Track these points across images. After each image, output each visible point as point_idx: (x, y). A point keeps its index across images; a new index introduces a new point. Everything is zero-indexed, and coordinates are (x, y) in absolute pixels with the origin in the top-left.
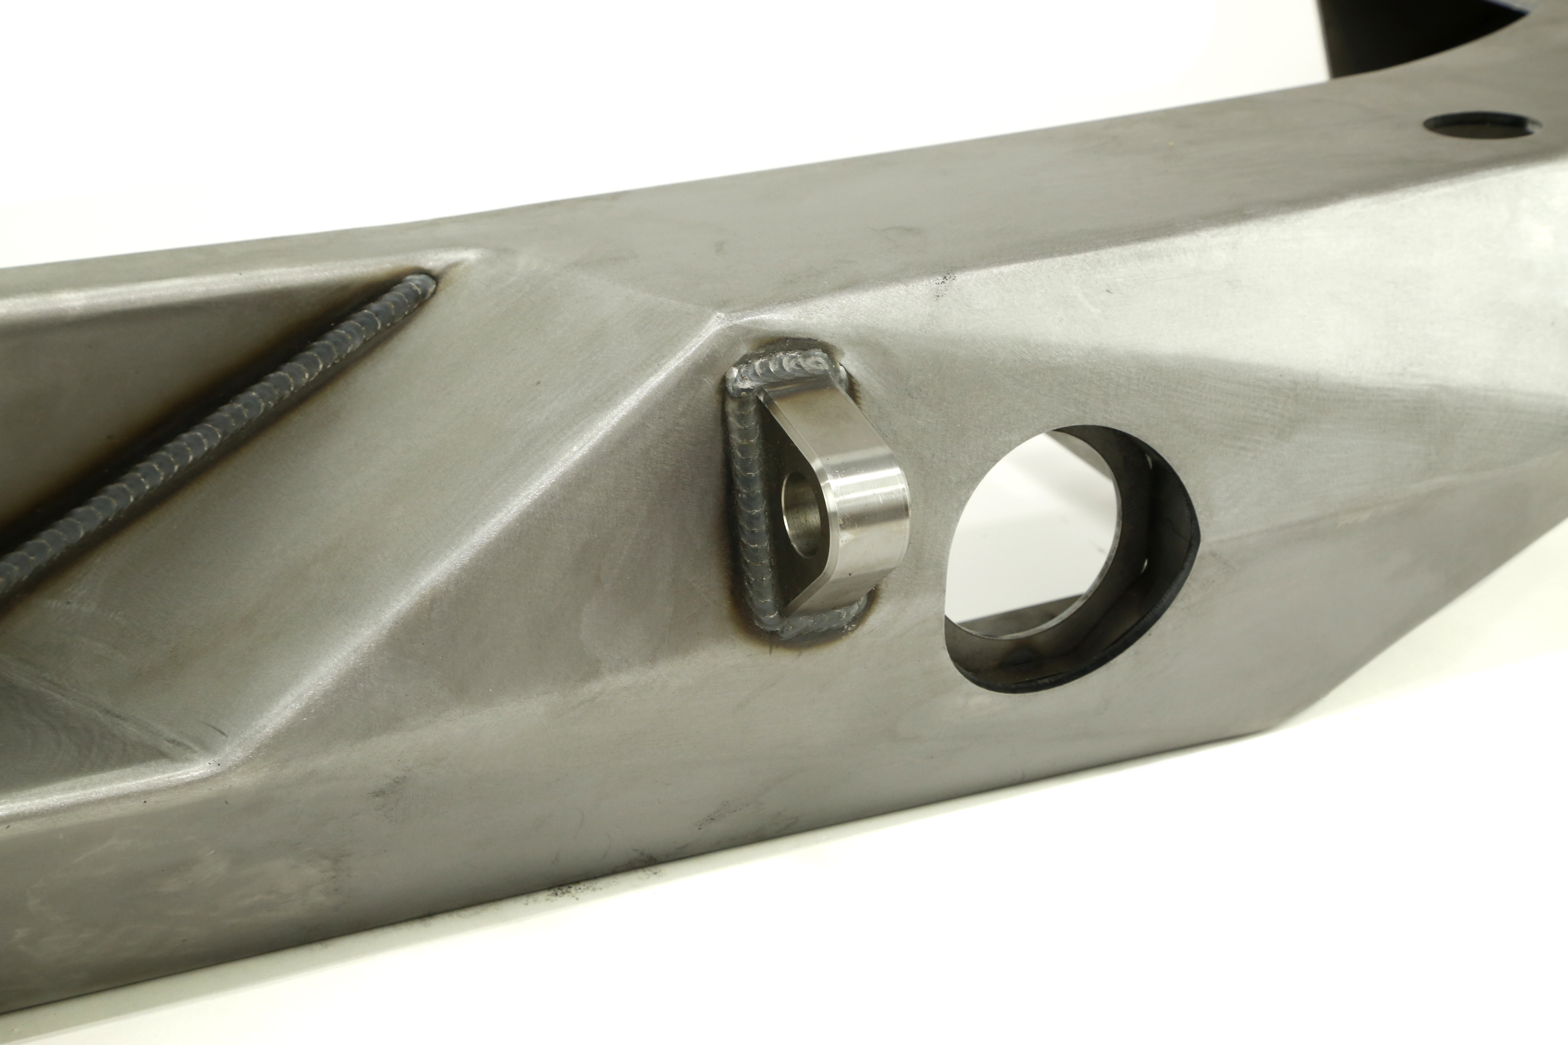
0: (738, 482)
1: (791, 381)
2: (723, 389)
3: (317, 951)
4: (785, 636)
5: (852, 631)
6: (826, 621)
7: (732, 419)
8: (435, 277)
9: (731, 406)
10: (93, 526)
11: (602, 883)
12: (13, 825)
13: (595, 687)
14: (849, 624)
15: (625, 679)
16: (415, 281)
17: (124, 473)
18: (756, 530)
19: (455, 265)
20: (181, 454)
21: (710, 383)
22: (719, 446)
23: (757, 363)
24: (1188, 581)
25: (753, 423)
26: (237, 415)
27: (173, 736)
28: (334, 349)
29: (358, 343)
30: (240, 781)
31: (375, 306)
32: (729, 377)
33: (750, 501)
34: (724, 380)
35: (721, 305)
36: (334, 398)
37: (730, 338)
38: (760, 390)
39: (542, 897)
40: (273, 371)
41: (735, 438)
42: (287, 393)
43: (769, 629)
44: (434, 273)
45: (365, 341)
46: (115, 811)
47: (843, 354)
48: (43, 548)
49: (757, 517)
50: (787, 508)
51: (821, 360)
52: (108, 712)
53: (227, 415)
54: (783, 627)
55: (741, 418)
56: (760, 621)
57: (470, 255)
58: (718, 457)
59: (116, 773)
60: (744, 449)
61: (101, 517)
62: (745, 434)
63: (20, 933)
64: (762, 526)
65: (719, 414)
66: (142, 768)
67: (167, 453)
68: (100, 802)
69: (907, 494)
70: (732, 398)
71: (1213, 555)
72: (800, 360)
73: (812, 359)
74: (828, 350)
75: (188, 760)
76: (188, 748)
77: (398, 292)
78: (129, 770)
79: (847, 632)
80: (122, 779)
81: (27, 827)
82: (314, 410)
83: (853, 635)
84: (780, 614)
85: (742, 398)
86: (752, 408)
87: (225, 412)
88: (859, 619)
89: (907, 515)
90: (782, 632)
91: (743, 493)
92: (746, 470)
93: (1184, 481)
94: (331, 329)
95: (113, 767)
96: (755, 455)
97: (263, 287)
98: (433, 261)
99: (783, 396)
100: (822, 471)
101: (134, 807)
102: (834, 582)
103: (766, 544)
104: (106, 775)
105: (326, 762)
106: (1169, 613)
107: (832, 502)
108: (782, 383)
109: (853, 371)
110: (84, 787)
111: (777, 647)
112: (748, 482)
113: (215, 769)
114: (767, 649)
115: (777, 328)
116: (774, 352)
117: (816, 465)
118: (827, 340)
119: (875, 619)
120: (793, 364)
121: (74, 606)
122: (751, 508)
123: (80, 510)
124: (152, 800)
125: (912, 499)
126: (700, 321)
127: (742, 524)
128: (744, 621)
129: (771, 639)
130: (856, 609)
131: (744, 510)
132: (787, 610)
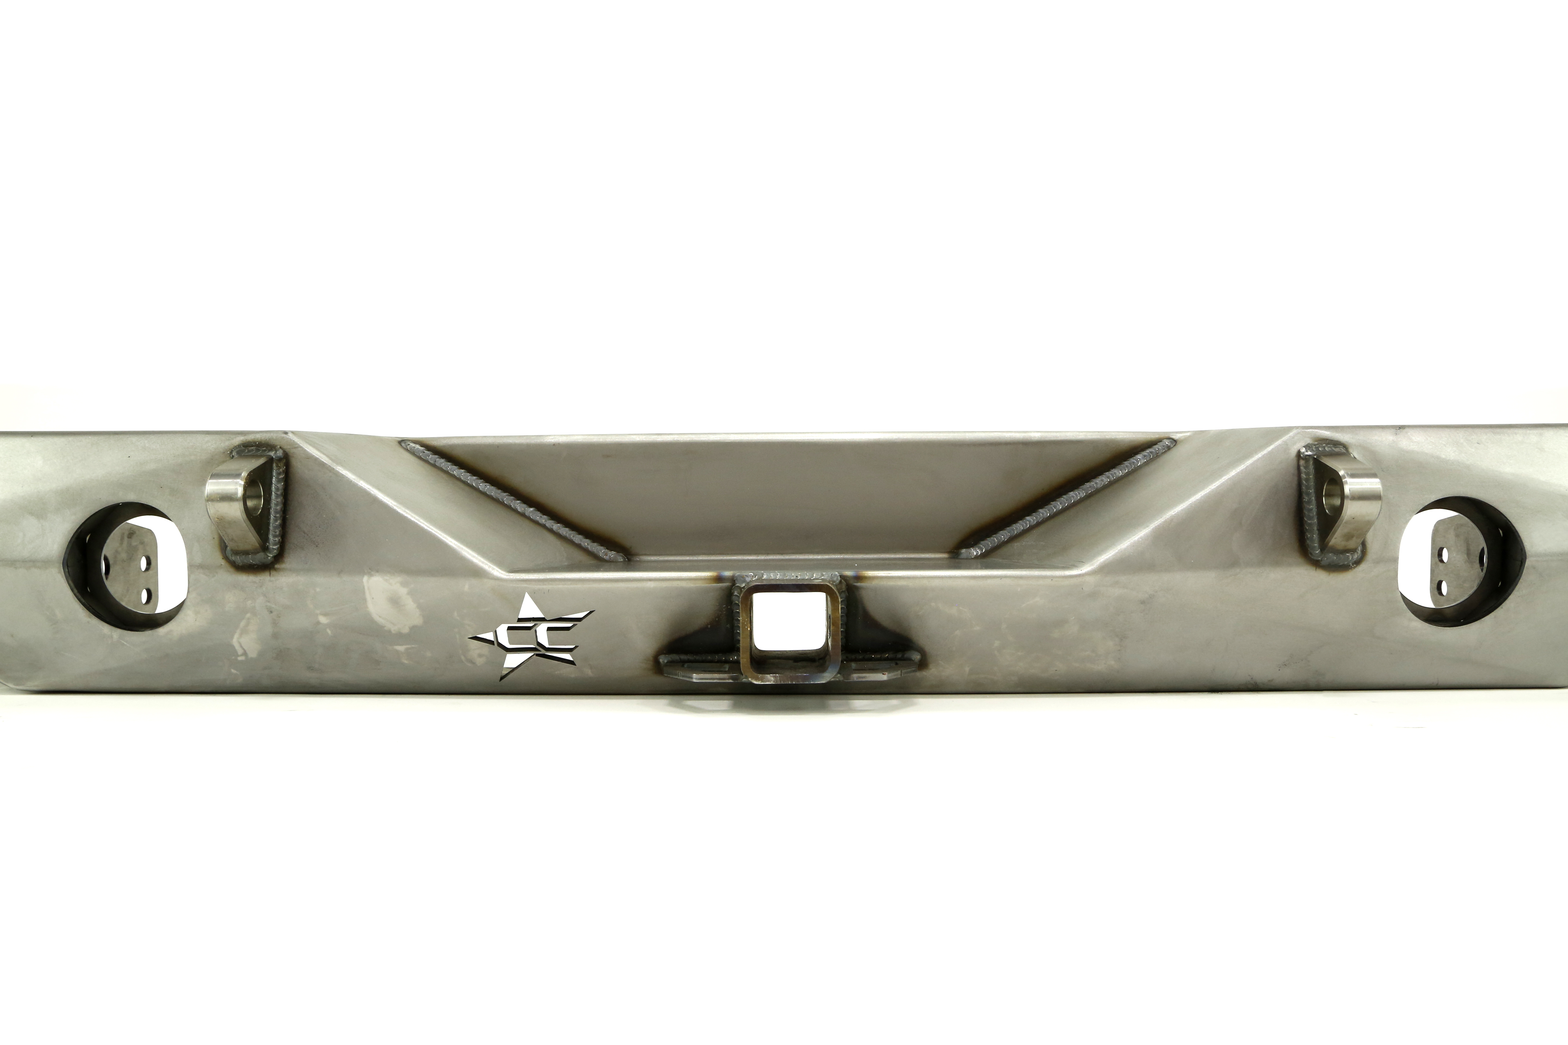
0: (1304, 495)
1: (1328, 453)
2: (1299, 455)
4: (1323, 563)
5: (1354, 568)
6: (1339, 559)
7: (1302, 468)
8: (1175, 442)
9: (1302, 462)
12: (1003, 580)
14: (1353, 564)
15: (1249, 569)
16: (1167, 442)
18: (1311, 515)
19: (1185, 437)
20: (1069, 500)
21: (1294, 453)
22: (1296, 478)
23: (1313, 448)
24: (1521, 580)
25: (1311, 469)
26: (1092, 486)
28: (1133, 464)
29: (1143, 462)
30: (1090, 580)
31: (1150, 449)
32: (1300, 450)
33: (1311, 501)
34: (1297, 451)
37: (1301, 436)
38: (1314, 455)
40: (1107, 471)
41: (1303, 476)
42: (1113, 478)
43: (1315, 558)
44: (1175, 438)
45: (1146, 461)
46: (1040, 582)
47: (1352, 449)
48: (1013, 530)
49: (1311, 510)
50: (1326, 495)
51: (1342, 449)
54: (1322, 558)
55: (1306, 468)
56: (1311, 554)
58: (1295, 483)
59: (1042, 570)
60: (1307, 480)
62: (1307, 474)
65: (1297, 465)
66: (1052, 570)
67: (1062, 499)
69: (1381, 489)
70: (1303, 459)
71: (1534, 568)
72: (1333, 448)
73: (1338, 448)
74: (1345, 446)
76: (1069, 567)
77: (1160, 444)
79: (1351, 568)
82: (1123, 482)
83: (1353, 571)
84: (1321, 550)
85: (1307, 458)
86: (1311, 462)
87: (1087, 485)
88: (1358, 562)
89: (1380, 498)
90: (1322, 560)
91: (1306, 499)
92: (1308, 489)
93: (1517, 531)
94: (1133, 456)
96: (1313, 479)
97: (1107, 438)
100: (1344, 477)
101: (1048, 582)
106: (1511, 597)
107: (1347, 489)
108: (1324, 453)
109: (1357, 456)
111: (1319, 568)
112: (1308, 494)
113: (1081, 573)
114: (1315, 568)
116: (1321, 444)
117: (1341, 474)
118: (1345, 443)
119: (1365, 565)
120: (1329, 449)
121: (1024, 543)
122: (1310, 505)
125: (1383, 490)
127: (1306, 512)
128: (1304, 551)
129: (1316, 564)
130: (1356, 556)
131: (1306, 506)
132: (1324, 547)
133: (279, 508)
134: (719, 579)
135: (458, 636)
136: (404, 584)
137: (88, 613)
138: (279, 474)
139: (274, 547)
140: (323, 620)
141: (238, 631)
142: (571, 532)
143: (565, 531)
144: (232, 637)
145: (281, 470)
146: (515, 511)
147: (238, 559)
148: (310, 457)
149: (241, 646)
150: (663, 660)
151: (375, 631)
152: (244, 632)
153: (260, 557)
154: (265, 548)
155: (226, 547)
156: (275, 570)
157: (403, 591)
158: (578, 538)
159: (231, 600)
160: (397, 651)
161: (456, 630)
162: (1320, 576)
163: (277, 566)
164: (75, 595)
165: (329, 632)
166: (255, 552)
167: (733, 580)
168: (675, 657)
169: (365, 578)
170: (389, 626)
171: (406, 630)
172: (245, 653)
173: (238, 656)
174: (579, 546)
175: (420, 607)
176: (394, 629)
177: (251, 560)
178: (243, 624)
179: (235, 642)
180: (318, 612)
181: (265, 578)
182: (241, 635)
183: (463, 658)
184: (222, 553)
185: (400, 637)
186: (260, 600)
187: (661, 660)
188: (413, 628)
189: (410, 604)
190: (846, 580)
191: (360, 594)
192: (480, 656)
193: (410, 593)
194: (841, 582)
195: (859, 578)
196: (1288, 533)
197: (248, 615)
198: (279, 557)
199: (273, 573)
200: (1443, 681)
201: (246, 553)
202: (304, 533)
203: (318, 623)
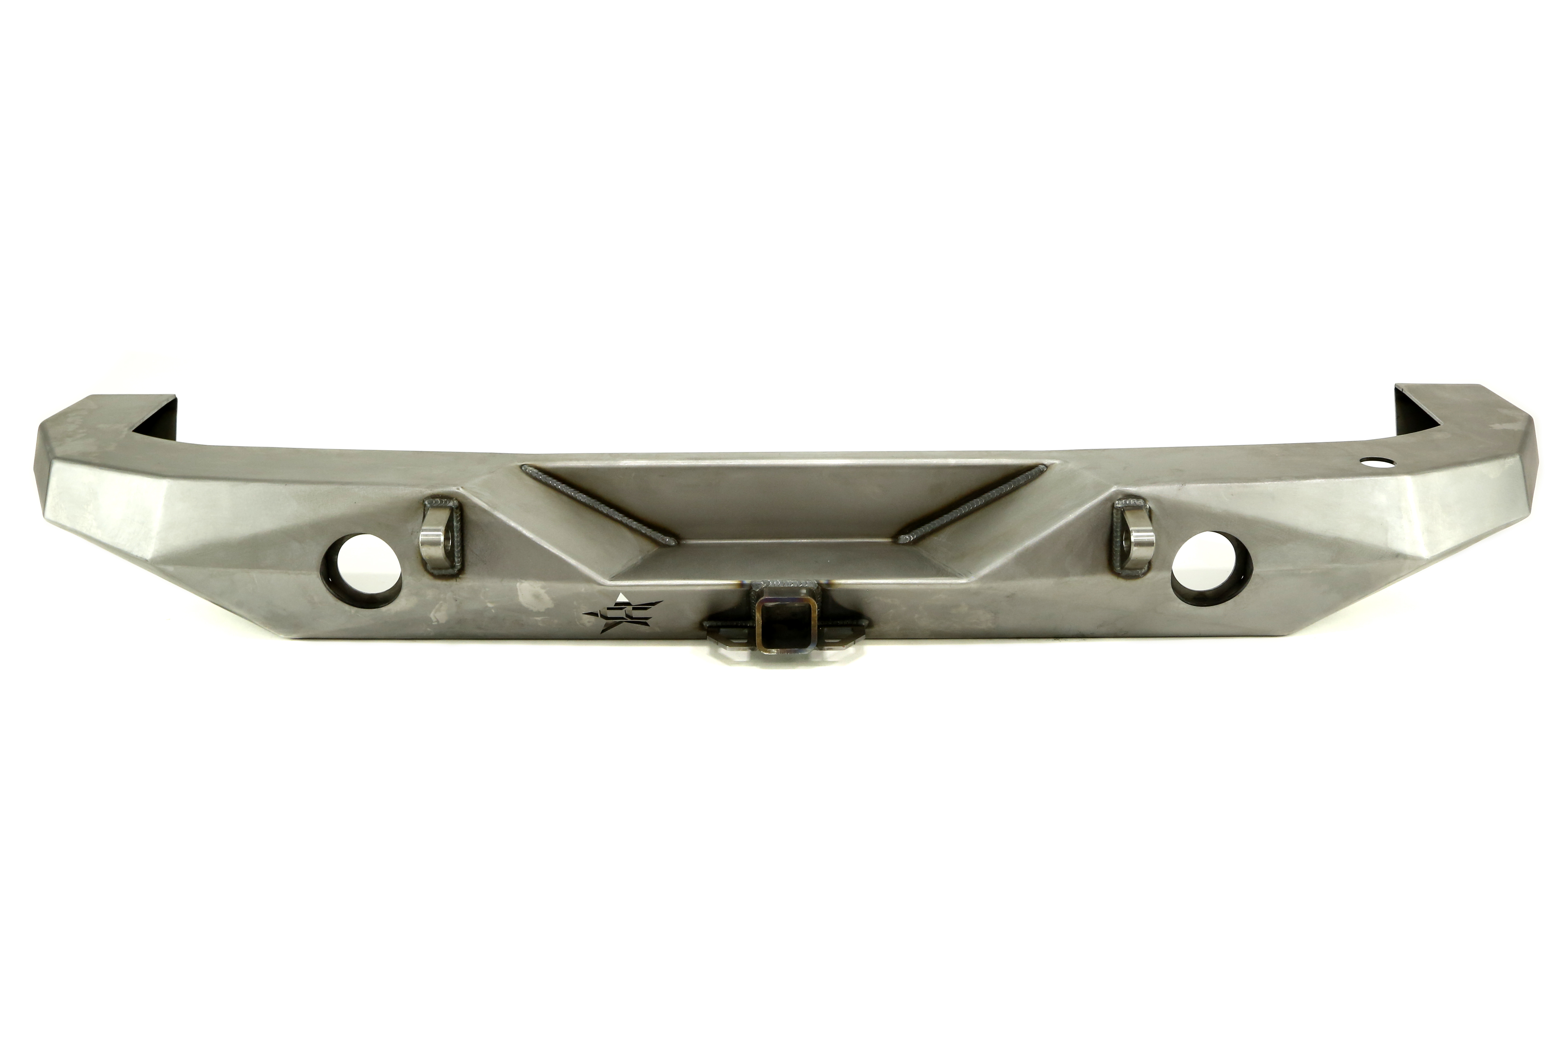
0: (1114, 531)
1: (1131, 506)
2: (1113, 506)
3: (989, 641)
4: (1123, 575)
6: (1134, 573)
7: (1114, 514)
8: (1047, 467)
9: (1115, 511)
10: (948, 520)
11: (1069, 639)
12: (919, 585)
13: (1067, 579)
14: (1142, 575)
15: (1076, 578)
16: (1041, 467)
17: (958, 507)
18: (1117, 545)
19: (1053, 464)
20: (973, 505)
21: (1109, 504)
22: (1110, 520)
23: (1123, 501)
25: (1119, 516)
26: (989, 496)
27: (959, 572)
28: (1017, 483)
29: (1023, 482)
30: (974, 586)
31: (1029, 472)
32: (1115, 503)
33: (1117, 537)
34: (1113, 504)
35: (1117, 484)
36: (1015, 495)
37: (1116, 493)
38: (1123, 507)
39: (1051, 640)
40: (1000, 486)
41: (1115, 519)
42: (1003, 493)
43: (1117, 571)
44: (1047, 465)
45: (1025, 481)
46: (943, 587)
47: (1149, 501)
48: (935, 524)
49: (1117, 542)
50: (1124, 539)
51: (1141, 502)
52: (944, 565)
53: (986, 496)
55: (1116, 515)
56: (1116, 569)
57: (1057, 462)
58: (1109, 523)
59: (945, 578)
60: (1117, 523)
61: (950, 518)
62: (1117, 519)
63: (916, 616)
64: (1119, 544)
65: (1111, 512)
66: (951, 578)
67: (969, 504)
68: (940, 584)
70: (1115, 509)
71: (1258, 575)
72: (1136, 501)
73: (1139, 501)
74: (1144, 500)
75: (962, 578)
76: (962, 575)
77: (1036, 469)
78: (947, 578)
79: (1141, 577)
80: (946, 580)
81: (923, 587)
82: (1008, 498)
83: (1142, 578)
84: (1120, 569)
85: (1118, 509)
86: (1120, 512)
87: (986, 495)
88: (1145, 574)
89: (1153, 546)
90: (1122, 573)
91: (1115, 534)
92: (1117, 528)
93: (1250, 552)
94: (1017, 477)
95: (944, 577)
96: (1119, 525)
97: (1000, 464)
98: (1047, 462)
99: (1128, 510)
100: (1132, 531)
101: (948, 587)
102: (1133, 560)
103: (1119, 549)
104: (942, 578)
105: (995, 585)
106: (1244, 590)
107: (1133, 539)
108: (1129, 506)
109: (1151, 506)
110: (937, 580)
111: (1120, 577)
112: (1117, 532)
113: (968, 581)
114: (1118, 578)
115: (1130, 492)
116: (1129, 498)
117: (1131, 529)
118: (1145, 497)
119: (1149, 575)
120: (1133, 502)
121: (940, 539)
122: (1117, 539)
123: (946, 515)
124: (952, 586)
125: (1156, 540)
126: (1110, 487)
127: (1114, 543)
128: (1111, 568)
129: (1118, 575)
130: (1143, 571)
131: (1115, 539)
132: (1122, 567)
133: (459, 539)
134: (742, 585)
135: (575, 613)
136: (543, 588)
137: (335, 599)
138: (457, 517)
139: (458, 565)
140: (490, 605)
141: (434, 610)
142: (639, 525)
143: (635, 524)
144: (430, 613)
145: (458, 515)
146: (601, 513)
147: (436, 572)
148: (475, 506)
149: (435, 617)
150: (706, 624)
151: (523, 610)
152: (438, 610)
153: (450, 571)
154: (453, 567)
155: (426, 563)
156: (460, 578)
157: (542, 592)
158: (644, 530)
159: (430, 594)
160: (536, 620)
161: (575, 610)
162: (1122, 582)
163: (460, 576)
164: (327, 589)
165: (493, 611)
166: (447, 568)
167: (751, 586)
168: (714, 623)
169: (518, 584)
170: (531, 608)
171: (543, 610)
172: (438, 621)
173: (432, 622)
174: (644, 535)
175: (553, 599)
176: (535, 610)
177: (443, 572)
178: (437, 606)
179: (432, 615)
180: (487, 601)
181: (453, 583)
182: (436, 612)
183: (578, 623)
184: (424, 568)
185: (538, 613)
186: (449, 594)
187: (704, 624)
188: (548, 609)
189: (546, 598)
190: (821, 586)
191: (514, 592)
192: (589, 622)
193: (547, 592)
194: (818, 588)
195: (829, 584)
196: (1103, 557)
197: (441, 602)
198: (462, 571)
199: (458, 579)
200: (1203, 633)
201: (440, 569)
202: (476, 555)
203: (487, 607)
